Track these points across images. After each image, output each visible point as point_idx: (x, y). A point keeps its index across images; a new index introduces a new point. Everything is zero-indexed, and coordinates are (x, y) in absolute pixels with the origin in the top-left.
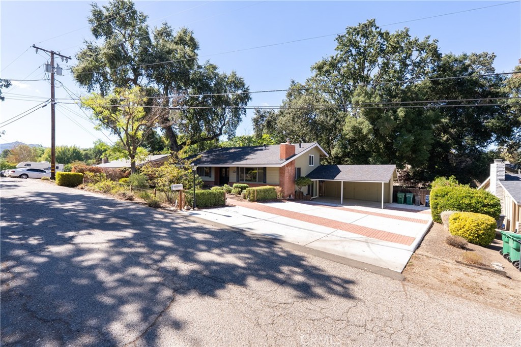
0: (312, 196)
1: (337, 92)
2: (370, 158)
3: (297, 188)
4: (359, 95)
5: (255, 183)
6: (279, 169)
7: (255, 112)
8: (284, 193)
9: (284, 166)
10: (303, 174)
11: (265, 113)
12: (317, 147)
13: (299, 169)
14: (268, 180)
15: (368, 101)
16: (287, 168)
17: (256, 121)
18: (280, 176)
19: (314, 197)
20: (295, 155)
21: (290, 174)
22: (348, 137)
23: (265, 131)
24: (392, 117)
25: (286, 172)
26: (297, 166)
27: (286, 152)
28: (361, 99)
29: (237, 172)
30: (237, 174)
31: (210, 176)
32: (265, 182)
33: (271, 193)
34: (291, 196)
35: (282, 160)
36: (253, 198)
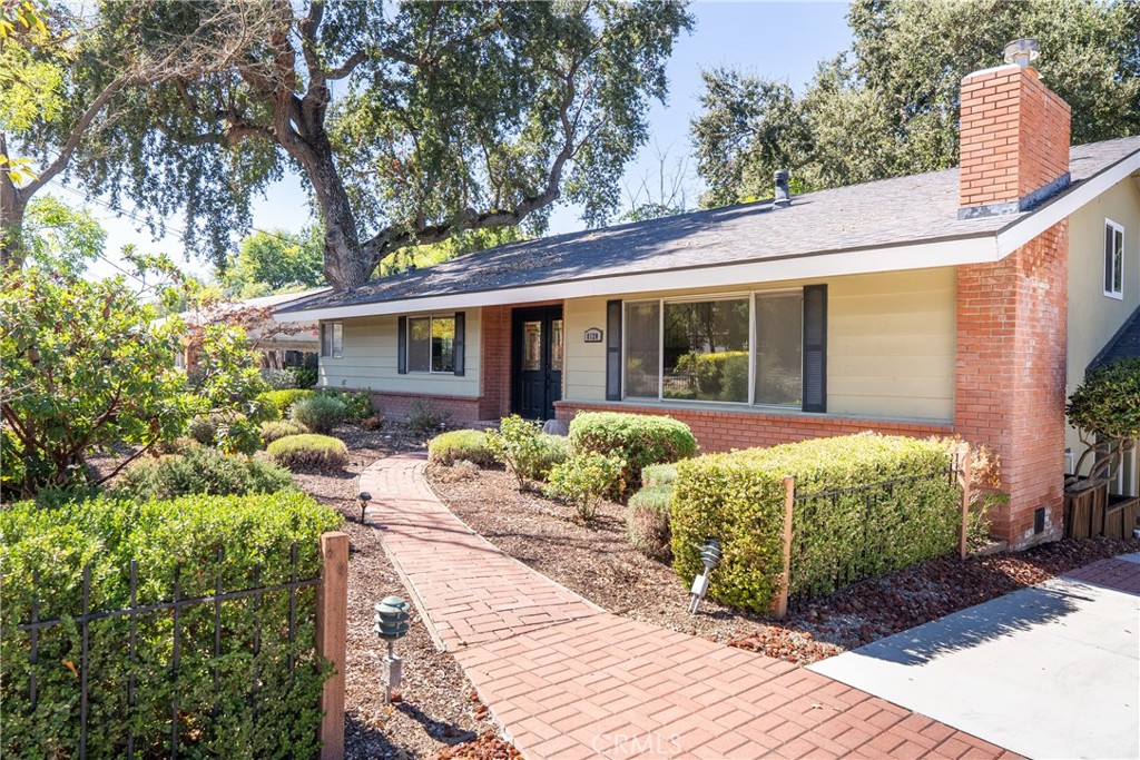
5: (735, 408)
7: (706, 92)
8: (1006, 497)
11: (750, 95)
14: (843, 388)
17: (712, 136)
18: (961, 350)
20: (1071, 183)
29: (614, 338)
30: (609, 350)
31: (459, 369)
32: (817, 401)
33: (922, 501)
34: (1042, 530)
35: (986, 212)
36: (756, 574)
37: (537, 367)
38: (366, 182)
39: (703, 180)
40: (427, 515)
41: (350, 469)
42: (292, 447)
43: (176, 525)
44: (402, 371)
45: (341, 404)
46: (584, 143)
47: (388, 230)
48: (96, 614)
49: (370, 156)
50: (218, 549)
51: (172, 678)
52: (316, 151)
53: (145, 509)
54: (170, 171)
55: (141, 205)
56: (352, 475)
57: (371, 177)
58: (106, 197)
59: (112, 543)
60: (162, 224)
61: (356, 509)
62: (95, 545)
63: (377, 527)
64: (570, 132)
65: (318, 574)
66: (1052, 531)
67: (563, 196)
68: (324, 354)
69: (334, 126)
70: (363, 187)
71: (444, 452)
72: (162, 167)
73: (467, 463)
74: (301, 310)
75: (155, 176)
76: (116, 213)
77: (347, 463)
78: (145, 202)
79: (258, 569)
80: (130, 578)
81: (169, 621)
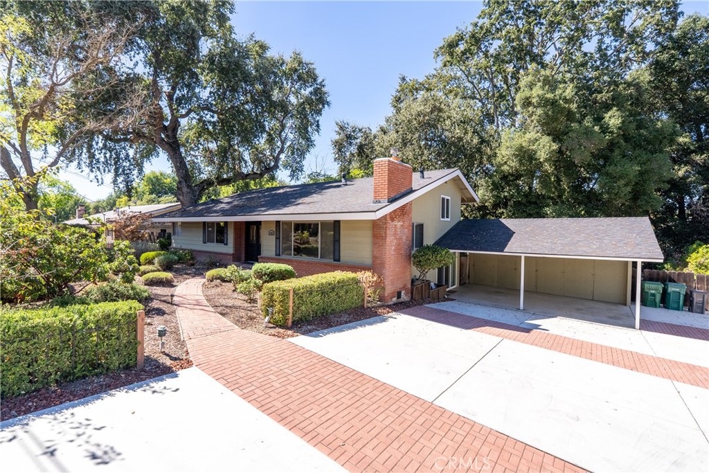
0: (448, 287)
1: (478, 96)
2: (547, 209)
3: (416, 272)
4: (531, 86)
5: (313, 259)
6: (370, 225)
7: (337, 129)
8: (384, 288)
9: (385, 217)
10: (429, 239)
11: (354, 131)
12: (456, 179)
13: (420, 228)
14: (346, 254)
15: (550, 96)
16: (391, 224)
17: (339, 146)
18: (374, 244)
19: (451, 288)
20: (411, 191)
21: (400, 239)
22: (505, 168)
23: (355, 164)
24: (597, 128)
25: (390, 232)
26: (417, 219)
27: (390, 181)
28: (537, 91)
29: (278, 234)
30: (276, 238)
31: (225, 242)
32: (338, 258)
33: (347, 292)
34: (400, 297)
35: (380, 202)
36: (281, 316)
37: (255, 243)
38: (197, 159)
39: (336, 163)
40: (196, 300)
41: (174, 284)
42: (151, 277)
43: (97, 311)
44: (204, 242)
45: (176, 257)
46: (289, 146)
47: (205, 180)
48: (77, 332)
49: (199, 149)
50: (109, 316)
51: (96, 346)
52: (174, 148)
53: (89, 307)
54: (105, 157)
55: (92, 171)
56: (175, 286)
57: (199, 157)
58: (75, 163)
59: (81, 316)
60: (102, 179)
61: (169, 299)
62: (76, 316)
63: (176, 305)
64: (283, 143)
65: (136, 321)
66: (405, 297)
67: (281, 167)
68: (174, 234)
69: (182, 135)
70: (196, 161)
71: (211, 276)
72: (102, 155)
73: (219, 281)
74: (163, 217)
75: (98, 159)
76: (81, 170)
77: (173, 282)
78: (94, 169)
79: (120, 320)
80: (85, 323)
81: (96, 334)
